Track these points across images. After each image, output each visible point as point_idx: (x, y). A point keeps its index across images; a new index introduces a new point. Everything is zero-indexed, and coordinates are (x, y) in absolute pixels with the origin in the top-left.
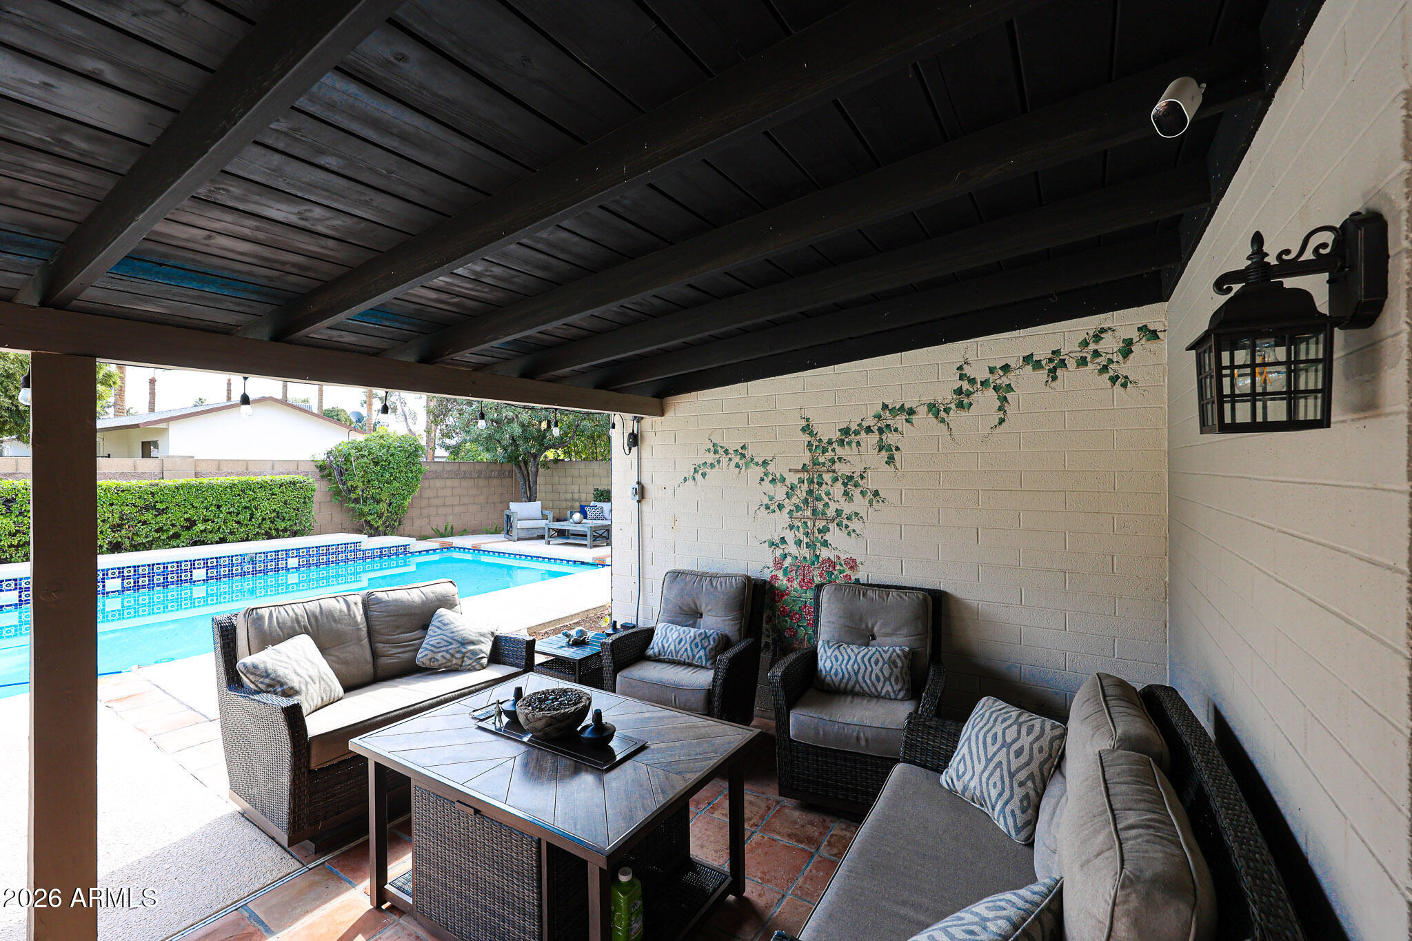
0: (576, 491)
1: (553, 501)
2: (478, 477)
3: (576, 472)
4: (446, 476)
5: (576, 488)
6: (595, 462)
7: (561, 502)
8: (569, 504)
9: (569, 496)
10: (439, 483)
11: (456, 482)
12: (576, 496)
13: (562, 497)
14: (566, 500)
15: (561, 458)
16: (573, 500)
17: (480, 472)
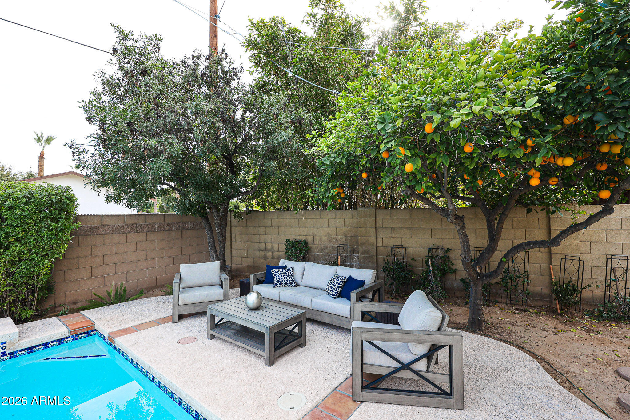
0: (269, 241)
1: (248, 250)
2: (169, 230)
3: (268, 223)
4: (128, 230)
5: (268, 238)
6: (287, 212)
7: (255, 252)
8: (263, 253)
9: (263, 246)
10: (116, 238)
11: (141, 237)
12: (269, 246)
13: (256, 246)
14: (259, 250)
15: (254, 209)
16: (266, 249)
17: (172, 224)
